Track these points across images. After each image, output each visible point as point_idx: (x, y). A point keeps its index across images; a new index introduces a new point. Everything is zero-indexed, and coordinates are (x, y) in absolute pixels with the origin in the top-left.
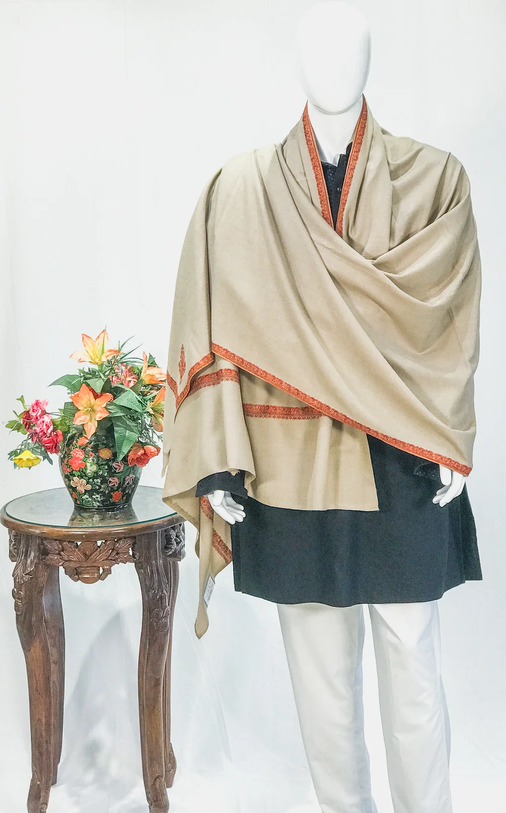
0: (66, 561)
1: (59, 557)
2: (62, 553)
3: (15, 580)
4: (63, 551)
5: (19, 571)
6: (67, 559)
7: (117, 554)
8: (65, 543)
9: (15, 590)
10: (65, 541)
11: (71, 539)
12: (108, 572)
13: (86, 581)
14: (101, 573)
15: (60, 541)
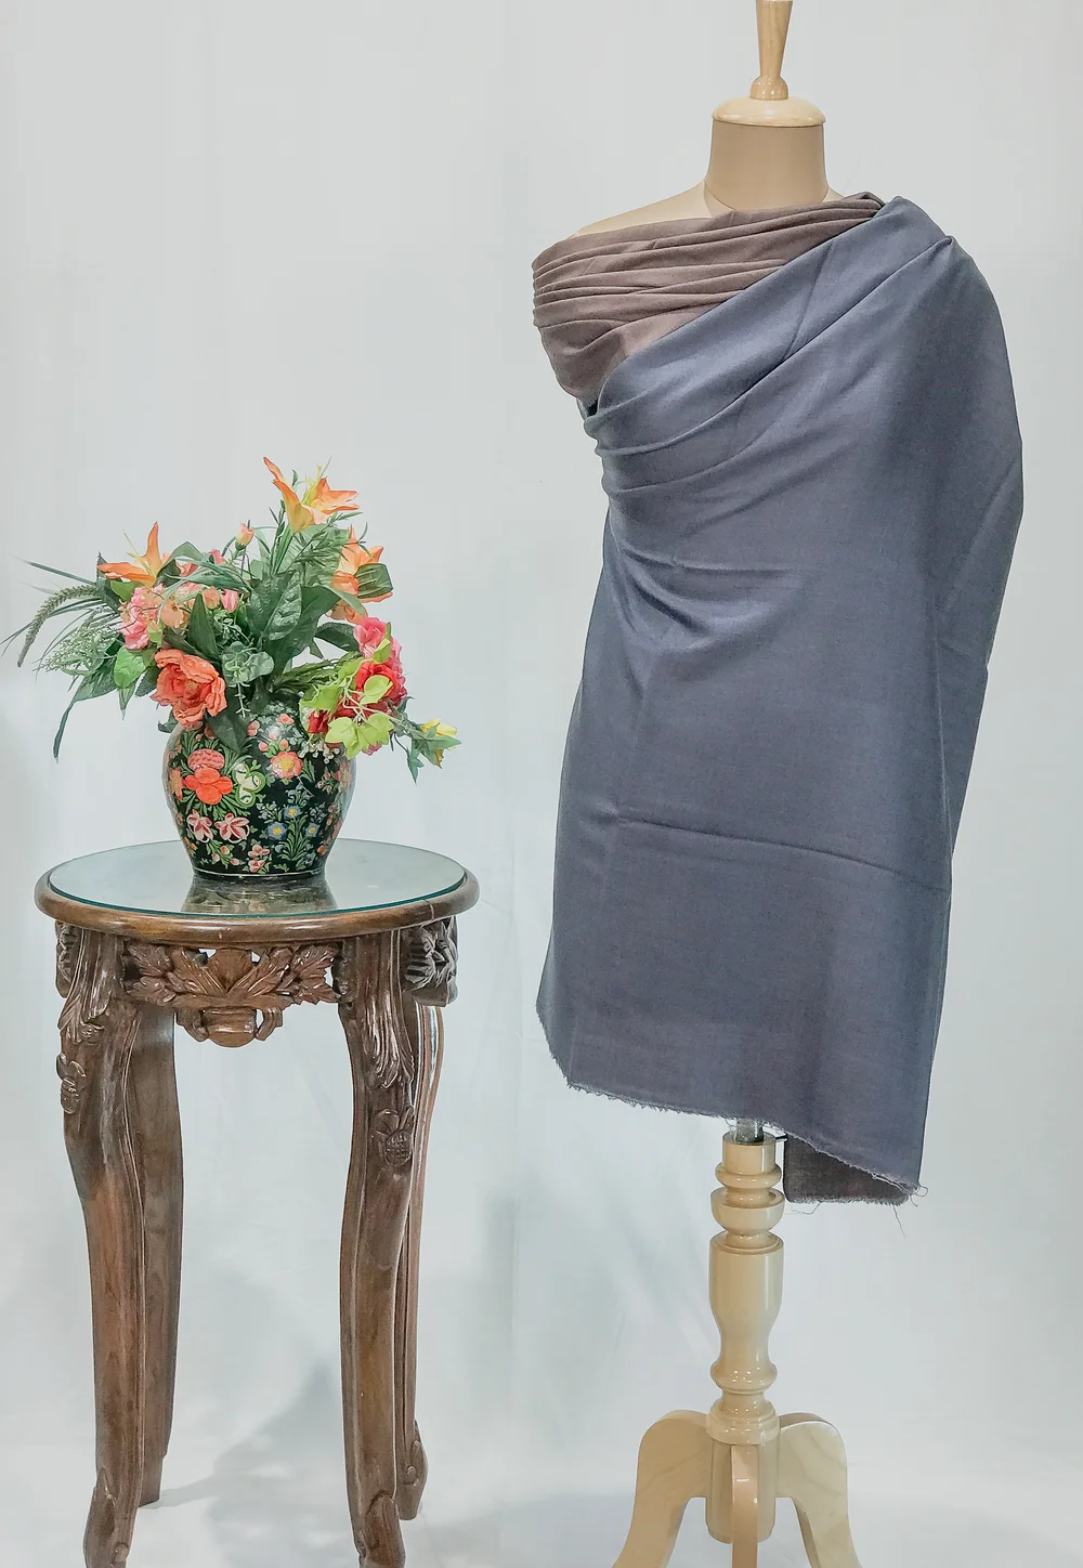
0: (179, 994)
1: (163, 985)
2: (170, 975)
3: (63, 1034)
5: (74, 1018)
6: (180, 989)
7: (298, 980)
8: (176, 953)
9: (63, 1057)
10: (175, 947)
11: (192, 942)
12: (274, 1021)
13: (224, 1040)
14: (259, 1023)
15: (166, 946)
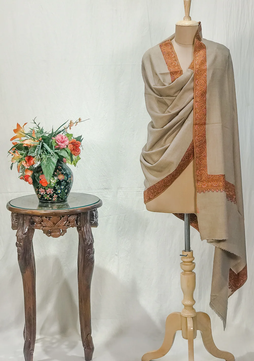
0: (44, 227)
1: (40, 225)
3: (17, 238)
4: (42, 222)
5: (20, 233)
7: (69, 222)
8: (43, 218)
9: (18, 242)
12: (65, 231)
13: (54, 236)
14: (61, 232)
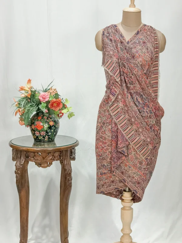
1: (33, 159)
2: (34, 157)
3: (16, 167)
4: (35, 156)
5: (18, 164)
6: (36, 159)
7: (55, 157)
9: (16, 171)
10: (35, 153)
11: (37, 152)
12: (51, 164)
13: (43, 167)
14: (48, 164)
15: (34, 153)
